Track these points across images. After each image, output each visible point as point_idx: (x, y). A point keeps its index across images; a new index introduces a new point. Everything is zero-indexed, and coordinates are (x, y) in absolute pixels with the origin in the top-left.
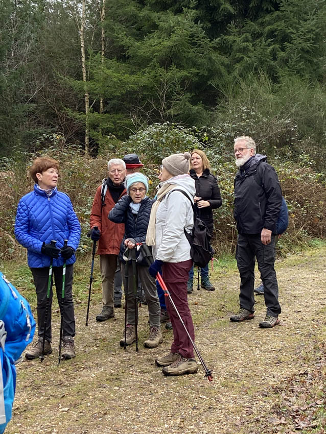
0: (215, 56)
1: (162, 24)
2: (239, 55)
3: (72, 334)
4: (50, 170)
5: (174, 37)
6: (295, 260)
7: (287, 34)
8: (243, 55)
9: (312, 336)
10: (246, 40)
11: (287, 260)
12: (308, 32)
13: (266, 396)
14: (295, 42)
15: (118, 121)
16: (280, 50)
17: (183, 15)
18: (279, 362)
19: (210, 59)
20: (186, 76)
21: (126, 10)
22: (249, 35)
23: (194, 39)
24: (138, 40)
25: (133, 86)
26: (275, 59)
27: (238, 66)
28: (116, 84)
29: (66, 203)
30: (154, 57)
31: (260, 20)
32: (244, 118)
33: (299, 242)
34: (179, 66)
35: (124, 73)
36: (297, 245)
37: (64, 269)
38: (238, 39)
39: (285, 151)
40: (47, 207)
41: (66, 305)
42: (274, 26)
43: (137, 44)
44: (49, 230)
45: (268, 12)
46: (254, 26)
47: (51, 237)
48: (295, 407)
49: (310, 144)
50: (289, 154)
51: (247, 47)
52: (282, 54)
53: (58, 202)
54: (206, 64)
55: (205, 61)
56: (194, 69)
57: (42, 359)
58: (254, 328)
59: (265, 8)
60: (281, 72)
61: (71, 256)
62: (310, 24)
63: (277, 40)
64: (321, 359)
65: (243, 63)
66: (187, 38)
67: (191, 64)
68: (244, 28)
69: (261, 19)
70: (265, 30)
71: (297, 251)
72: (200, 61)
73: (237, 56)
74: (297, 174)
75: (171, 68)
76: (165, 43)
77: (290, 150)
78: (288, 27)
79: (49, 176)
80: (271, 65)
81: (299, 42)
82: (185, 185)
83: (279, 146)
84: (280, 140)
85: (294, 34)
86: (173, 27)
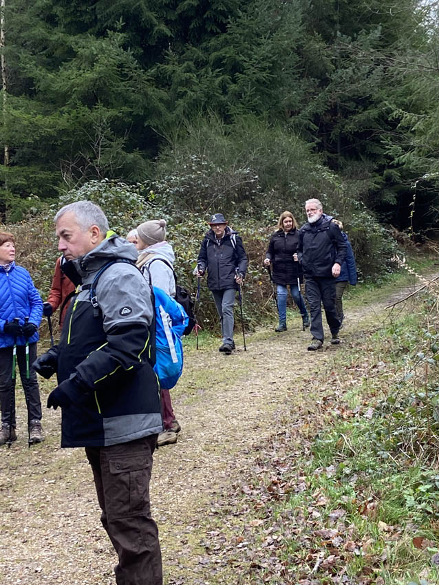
0: (151, 90)
1: (81, 51)
2: (181, 89)
3: (39, 417)
4: (7, 244)
5: (98, 68)
6: (266, 334)
7: (238, 62)
8: (186, 90)
9: (288, 403)
10: (188, 70)
11: (256, 334)
12: (263, 60)
13: (247, 454)
14: (248, 72)
15: (31, 176)
16: (230, 81)
17: (108, 39)
18: (257, 427)
19: (146, 94)
20: (117, 116)
21: (33, 32)
22: (191, 63)
23: (124, 70)
24: (50, 71)
25: (49, 130)
26: (225, 93)
27: (181, 102)
28: (26, 128)
29: (26, 278)
30: (74, 93)
31: (204, 45)
32: (193, 168)
33: (268, 313)
34: (107, 104)
35: (35, 114)
36: (266, 316)
37: (27, 348)
38: (179, 69)
39: (245, 207)
40: (6, 283)
41: (31, 386)
42: (221, 53)
43: (51, 76)
44: (11, 308)
45: (213, 34)
46: (197, 52)
47: (13, 314)
48: (276, 458)
49: (274, 197)
50: (250, 210)
51: (190, 78)
52: (233, 87)
53: (17, 277)
54: (141, 101)
55: (138, 97)
56: (126, 108)
57: (10, 445)
58: (228, 400)
59: (209, 29)
60: (233, 109)
61: (33, 333)
62: (265, 50)
63: (226, 70)
64: (298, 420)
65: (187, 98)
66: (114, 68)
67: (121, 101)
68: (184, 55)
69: (204, 43)
70: (210, 58)
71: (267, 324)
72: (133, 97)
73: (179, 90)
74: (262, 234)
75: (97, 107)
76: (87, 75)
77: (250, 205)
78: (238, 53)
79: (6, 251)
80: (221, 101)
81: (253, 73)
82: (165, 253)
83: (238, 201)
84: (238, 194)
85: (245, 61)
86: (97, 55)
